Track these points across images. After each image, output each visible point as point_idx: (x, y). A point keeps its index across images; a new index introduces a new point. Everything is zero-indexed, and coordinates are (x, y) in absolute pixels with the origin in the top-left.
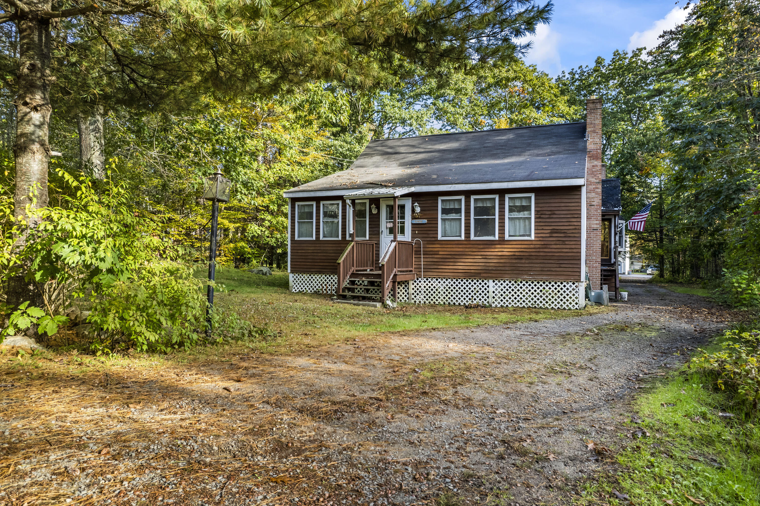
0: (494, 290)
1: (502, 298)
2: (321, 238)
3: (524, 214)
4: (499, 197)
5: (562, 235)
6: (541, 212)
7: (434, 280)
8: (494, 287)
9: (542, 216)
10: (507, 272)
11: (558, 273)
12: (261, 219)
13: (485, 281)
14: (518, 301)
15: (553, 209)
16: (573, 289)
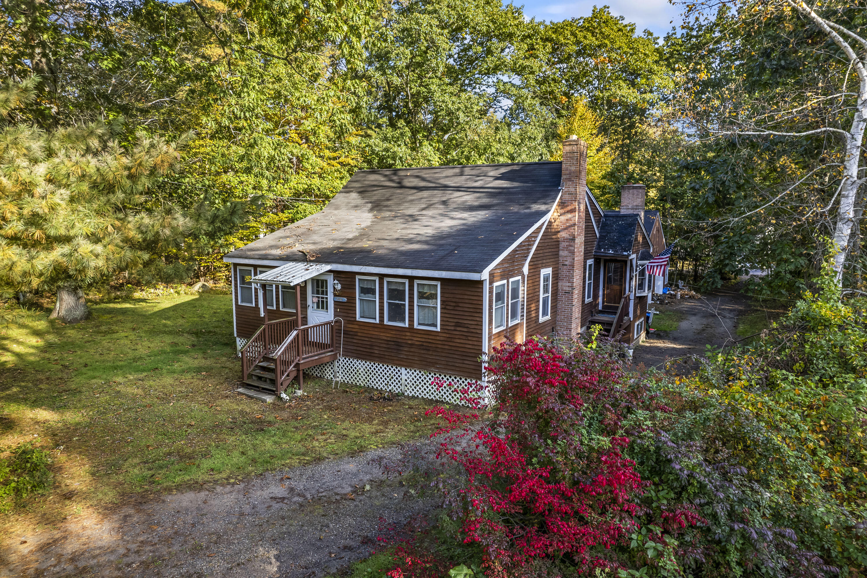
0: (406, 378)
1: (413, 387)
3: (431, 303)
4: (409, 284)
5: (465, 330)
6: (447, 303)
7: (355, 360)
8: (406, 375)
9: (447, 307)
10: (417, 362)
11: (461, 369)
13: (399, 368)
14: (428, 393)
15: (457, 300)
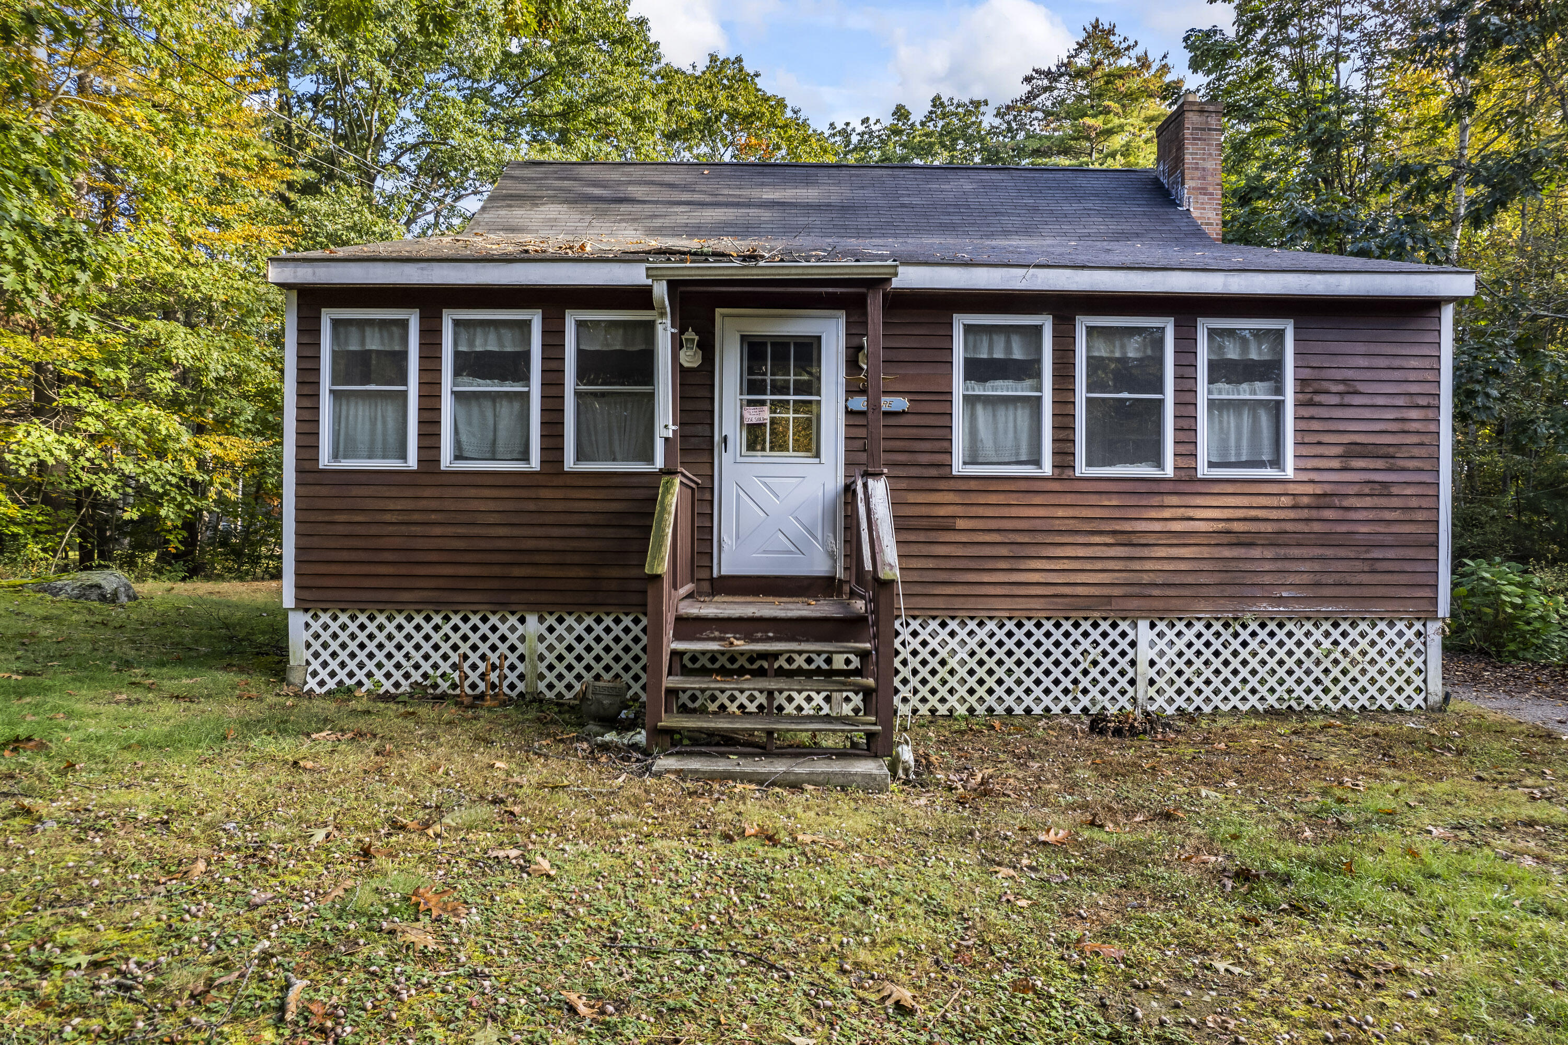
0: (1152, 654)
1: (1180, 682)
2: (446, 460)
3: (1260, 391)
4: (1176, 326)
5: (1380, 464)
6: (1316, 386)
7: (934, 625)
8: (1152, 644)
9: (1318, 398)
10: (1204, 591)
11: (1366, 592)
12: (69, 408)
13: (1124, 626)
14: (1235, 691)
15: (1350, 374)
16: (1409, 644)
